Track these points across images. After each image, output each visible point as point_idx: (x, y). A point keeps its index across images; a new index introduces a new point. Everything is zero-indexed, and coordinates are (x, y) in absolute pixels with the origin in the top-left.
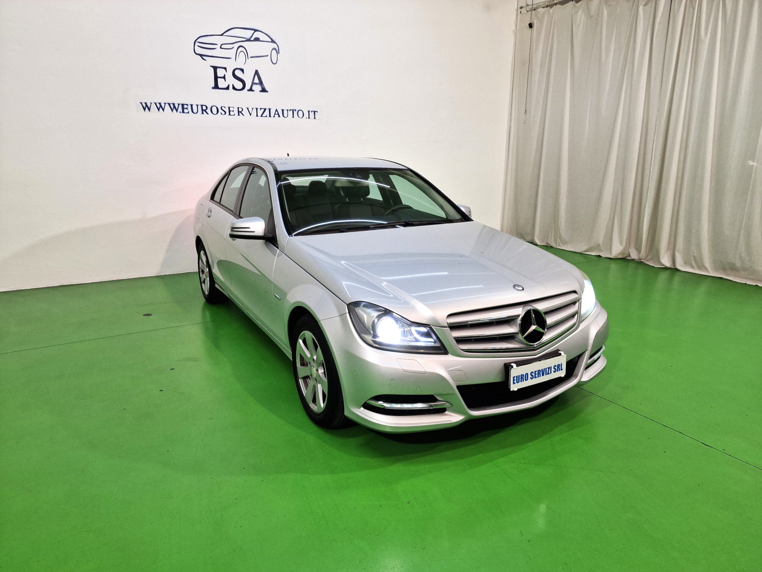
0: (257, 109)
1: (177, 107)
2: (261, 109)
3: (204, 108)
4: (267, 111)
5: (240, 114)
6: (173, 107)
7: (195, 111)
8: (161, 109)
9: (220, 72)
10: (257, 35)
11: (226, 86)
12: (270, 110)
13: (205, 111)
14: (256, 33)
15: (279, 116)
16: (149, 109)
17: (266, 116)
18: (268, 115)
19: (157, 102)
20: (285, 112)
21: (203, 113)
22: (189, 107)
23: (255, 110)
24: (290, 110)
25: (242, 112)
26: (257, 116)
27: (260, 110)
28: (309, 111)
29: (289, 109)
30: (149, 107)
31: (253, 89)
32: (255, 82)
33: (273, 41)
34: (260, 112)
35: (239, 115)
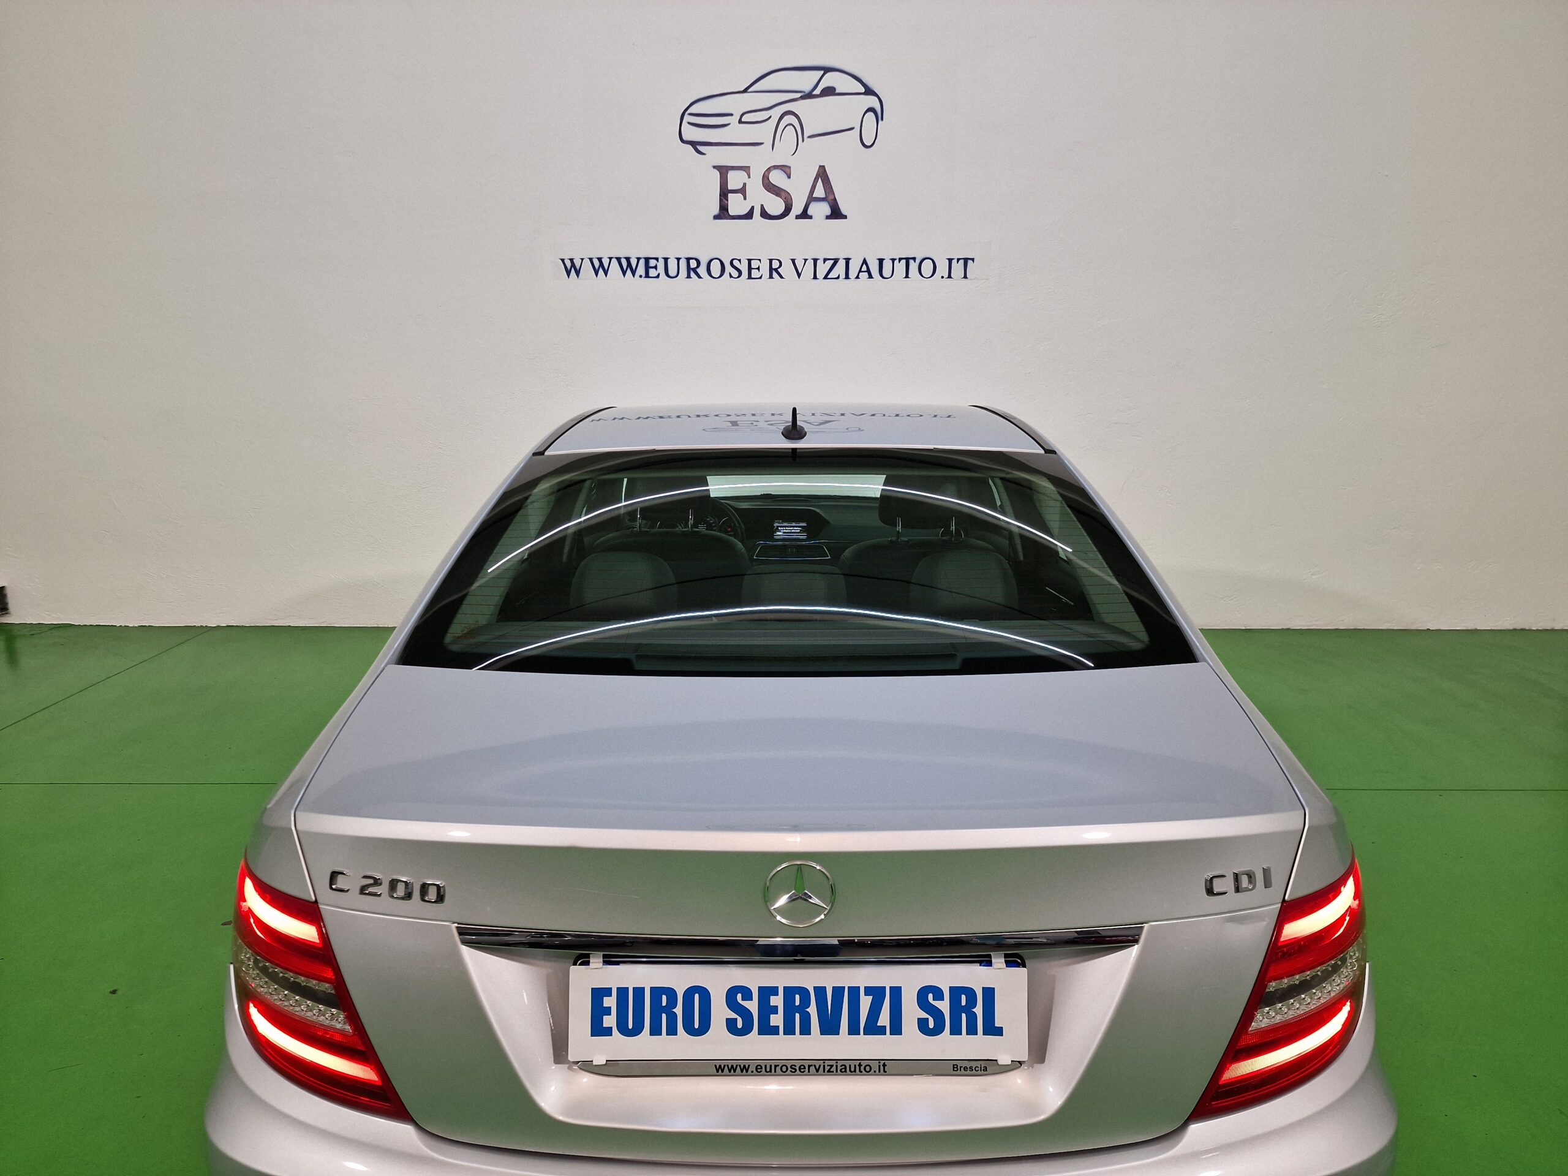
0: (815, 261)
1: (634, 267)
2: (825, 260)
3: (693, 264)
4: (841, 264)
5: (775, 274)
6: (627, 267)
7: (672, 271)
8: (601, 271)
9: (735, 180)
10: (830, 80)
11: (744, 211)
12: (847, 260)
13: (694, 270)
14: (828, 75)
15: (870, 276)
16: (578, 273)
17: (837, 276)
18: (843, 275)
19: (594, 256)
20: (887, 265)
21: (689, 277)
22: (661, 265)
23: (810, 263)
24: (900, 259)
25: (779, 270)
26: (815, 277)
27: (824, 263)
28: (950, 260)
29: (897, 257)
30: (578, 268)
31: (810, 212)
32: (814, 196)
33: (869, 91)
34: (823, 269)
35: (771, 277)
